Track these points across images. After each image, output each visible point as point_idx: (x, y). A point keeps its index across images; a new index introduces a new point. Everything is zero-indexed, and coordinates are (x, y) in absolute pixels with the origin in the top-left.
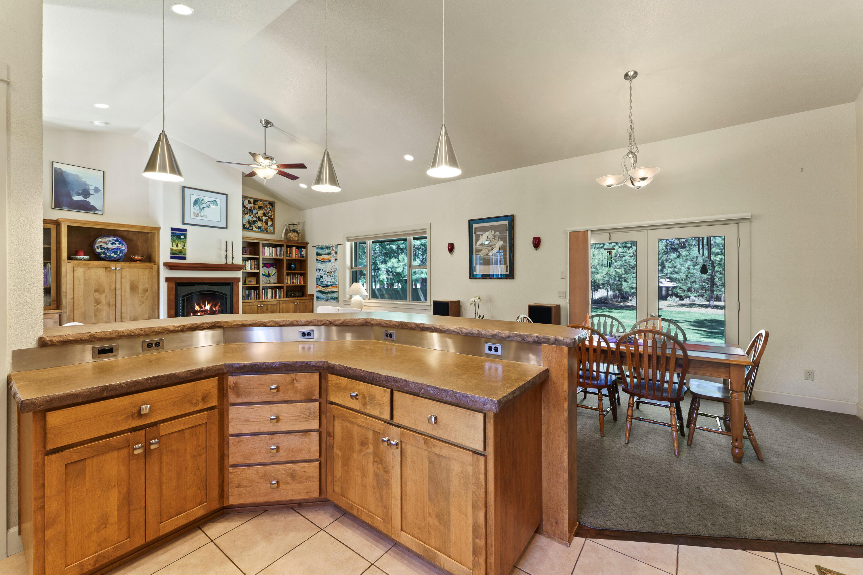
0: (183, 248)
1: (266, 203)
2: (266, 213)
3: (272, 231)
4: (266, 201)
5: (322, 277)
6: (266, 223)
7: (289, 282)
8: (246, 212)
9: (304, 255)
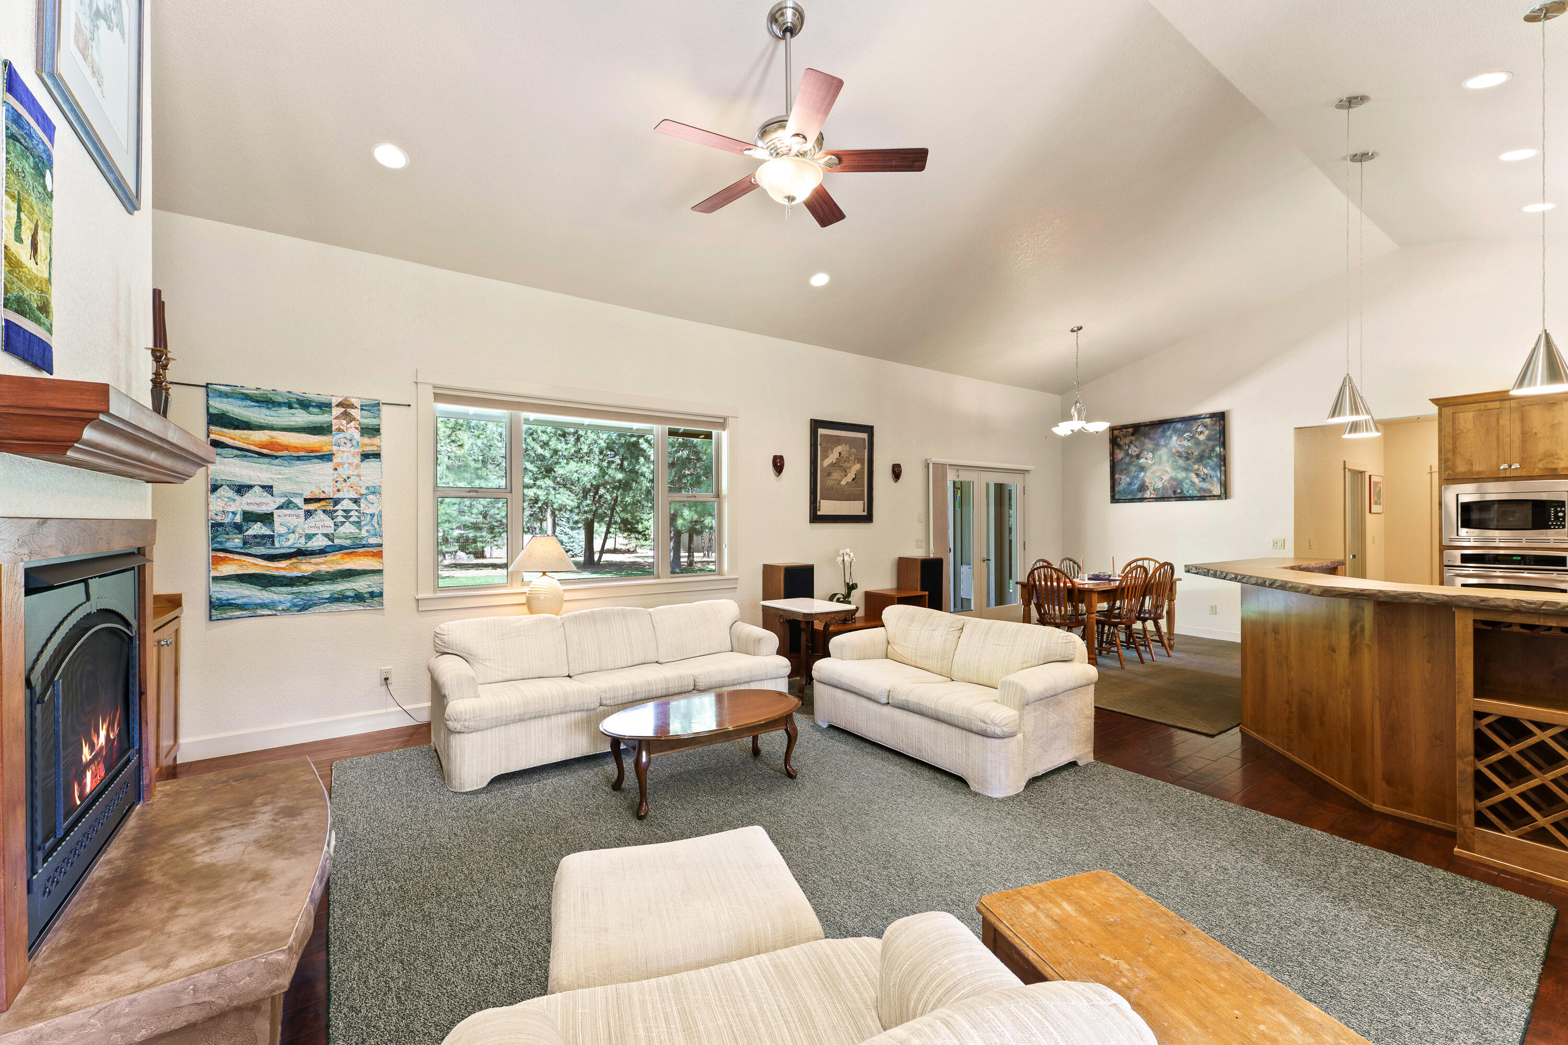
5: (260, 518)
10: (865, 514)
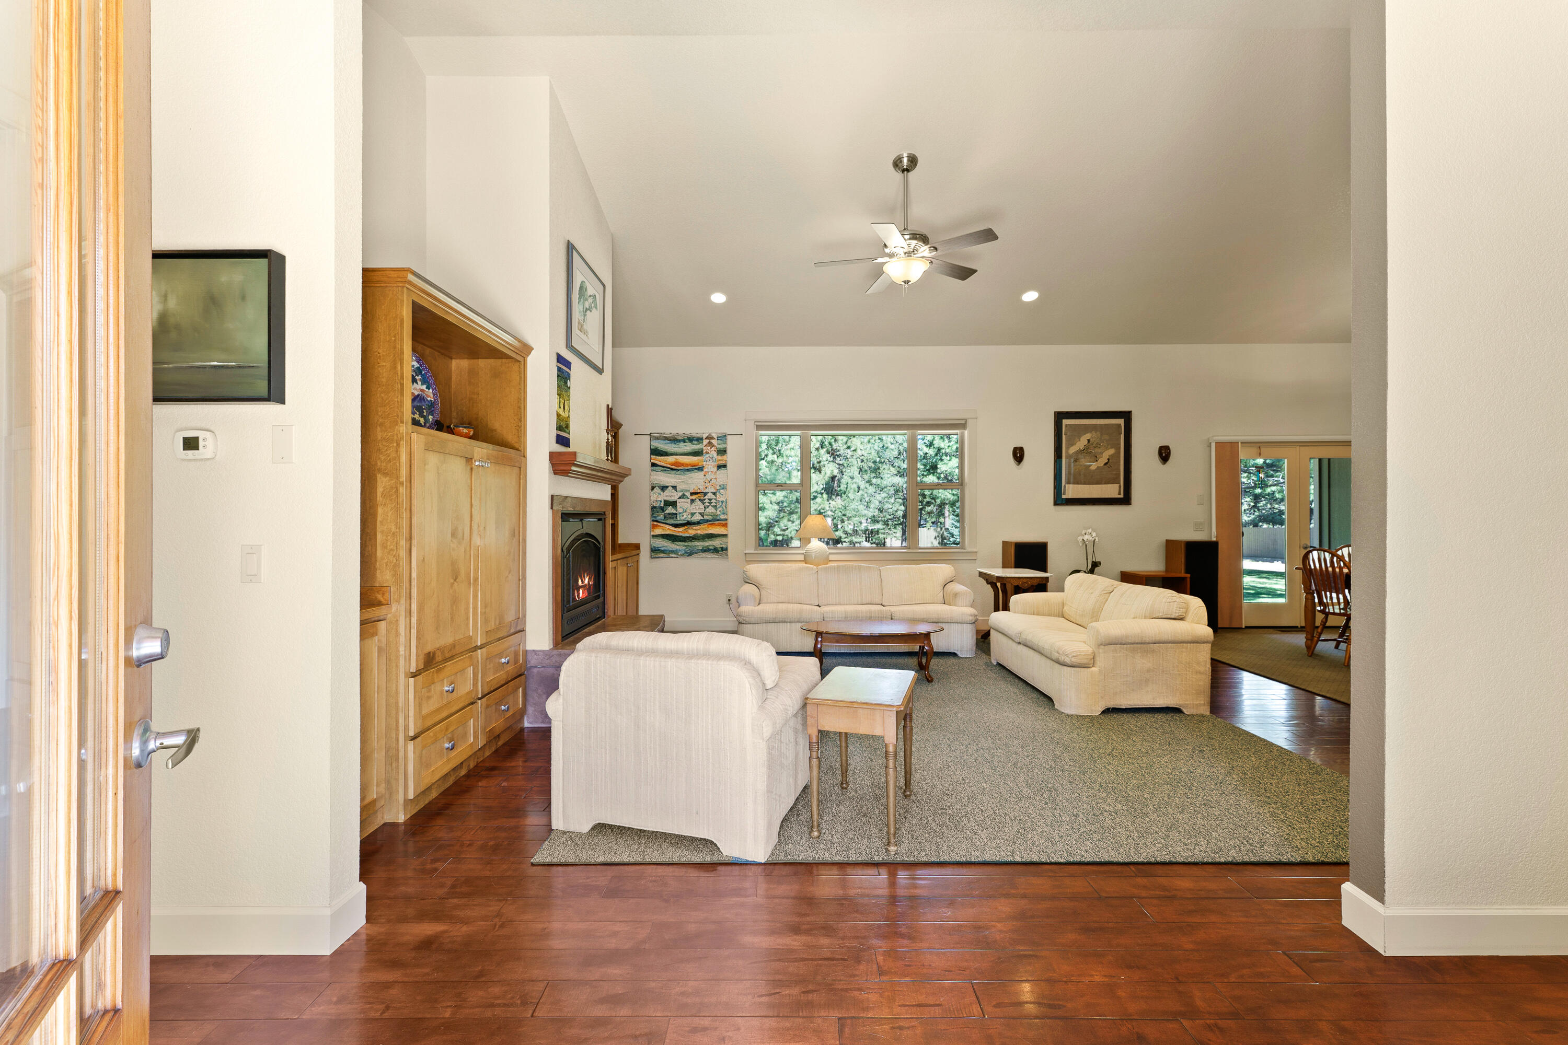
5: (671, 504)
10: (1122, 496)
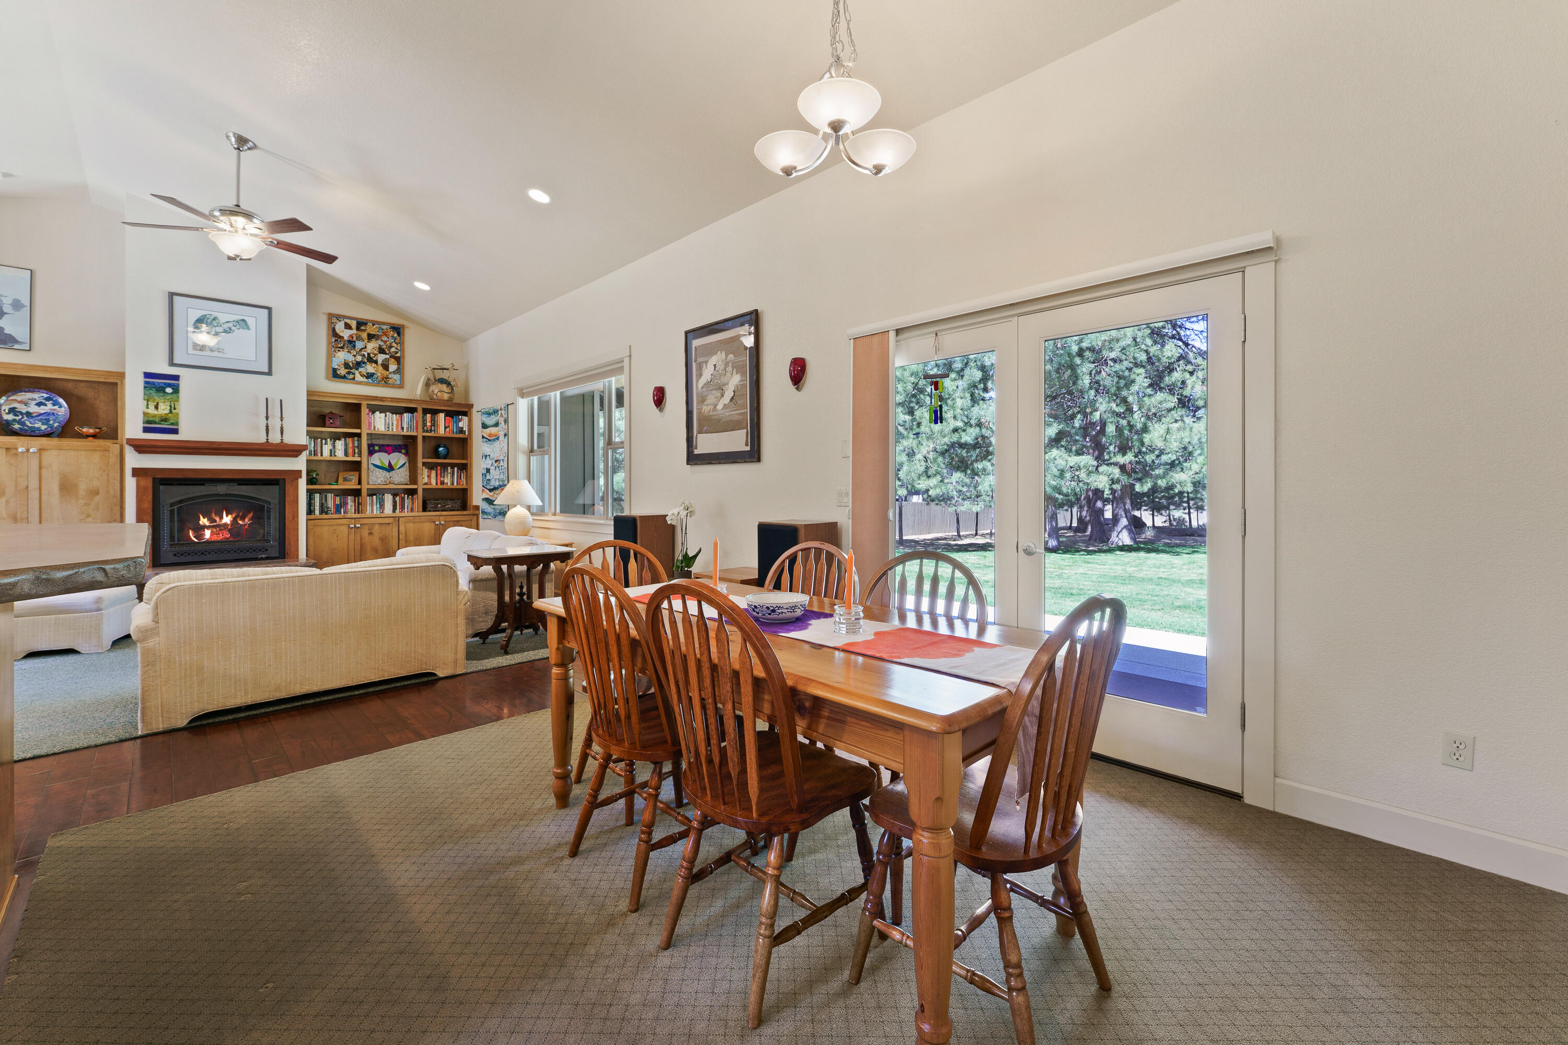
0: (171, 412)
1: (384, 327)
2: (384, 347)
3: (398, 382)
4: (384, 323)
5: (488, 471)
6: (386, 367)
7: (433, 481)
8: (339, 345)
9: (466, 429)
10: (748, 448)
